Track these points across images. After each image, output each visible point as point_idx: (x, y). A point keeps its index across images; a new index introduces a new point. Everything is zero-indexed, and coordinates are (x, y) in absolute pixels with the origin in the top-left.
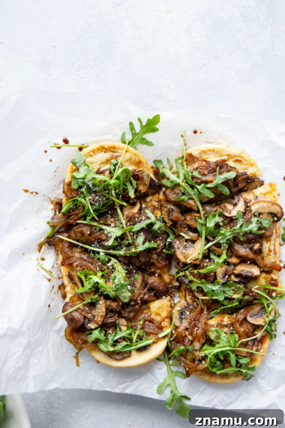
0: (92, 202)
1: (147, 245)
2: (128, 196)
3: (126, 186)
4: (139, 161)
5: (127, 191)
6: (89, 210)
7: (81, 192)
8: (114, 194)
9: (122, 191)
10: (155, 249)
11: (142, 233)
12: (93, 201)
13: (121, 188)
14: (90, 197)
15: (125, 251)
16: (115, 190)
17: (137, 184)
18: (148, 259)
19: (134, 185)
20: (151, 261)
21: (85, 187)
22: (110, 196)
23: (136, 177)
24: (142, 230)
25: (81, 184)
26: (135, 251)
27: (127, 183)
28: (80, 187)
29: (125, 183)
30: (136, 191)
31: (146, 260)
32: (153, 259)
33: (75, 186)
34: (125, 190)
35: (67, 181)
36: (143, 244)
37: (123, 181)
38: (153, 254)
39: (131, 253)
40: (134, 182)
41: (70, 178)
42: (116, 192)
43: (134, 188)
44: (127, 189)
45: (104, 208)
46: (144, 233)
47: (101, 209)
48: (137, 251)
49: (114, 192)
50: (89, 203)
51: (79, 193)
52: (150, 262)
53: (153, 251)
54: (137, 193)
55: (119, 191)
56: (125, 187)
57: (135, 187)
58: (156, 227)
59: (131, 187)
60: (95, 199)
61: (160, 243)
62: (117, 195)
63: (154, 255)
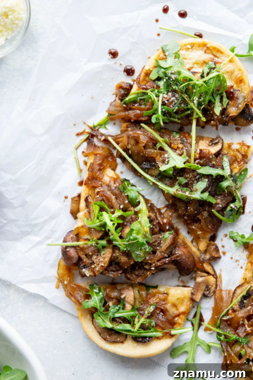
0: (166, 102)
1: (206, 196)
2: (211, 112)
3: (215, 100)
4: (241, 79)
5: (212, 106)
6: (157, 110)
7: (157, 86)
8: (195, 102)
9: (207, 102)
10: (211, 205)
11: (207, 180)
12: (168, 101)
13: (208, 98)
14: (165, 96)
15: (177, 190)
16: (200, 98)
17: (228, 104)
18: (196, 212)
19: (223, 103)
20: (198, 217)
21: (165, 80)
22: (191, 101)
23: (230, 95)
24: (208, 176)
25: (161, 75)
26: (189, 195)
27: (216, 97)
28: (159, 79)
29: (214, 95)
30: (224, 111)
31: (194, 212)
32: (203, 216)
33: (153, 76)
34: (211, 103)
35: (147, 68)
36: (203, 192)
37: (213, 89)
38: (204, 210)
39: (183, 196)
40: (225, 100)
41: (152, 66)
42: (200, 100)
43: (223, 106)
44: (214, 104)
45: (177, 116)
46: (208, 181)
47: (174, 115)
48: (190, 197)
49: (197, 99)
50: (160, 103)
51: (155, 86)
52: (196, 217)
53: (207, 207)
54: (223, 116)
55: (204, 101)
56: (213, 100)
57: (225, 106)
58: (225, 184)
59: (220, 104)
60: (170, 99)
61: (220, 203)
62: (199, 104)
63: (206, 212)
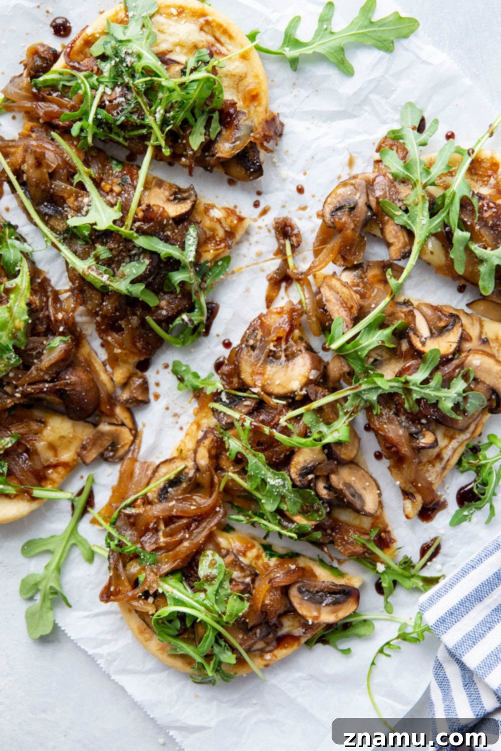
0: (107, 103)
1: (138, 289)
2: (184, 141)
3: (196, 120)
4: (254, 93)
5: (188, 132)
6: (86, 113)
7: (98, 69)
8: (158, 116)
9: (178, 122)
10: (146, 308)
11: (147, 262)
12: (110, 101)
13: (181, 116)
14: (108, 91)
15: (89, 268)
16: (166, 111)
17: (220, 133)
18: (118, 314)
19: (211, 130)
20: (120, 322)
21: (113, 63)
22: (150, 113)
23: (226, 118)
24: (153, 255)
25: (109, 52)
26: (108, 283)
27: (200, 116)
28: (104, 58)
29: (197, 111)
30: (208, 146)
31: (115, 313)
32: (129, 322)
33: (97, 49)
34: (186, 125)
35: (90, 32)
36: (133, 282)
37: (195, 102)
38: (135, 314)
39: (96, 281)
40: (215, 126)
41: (100, 30)
42: (168, 115)
43: (209, 135)
44: (191, 127)
45: (122, 133)
46: (150, 264)
47: (116, 130)
48: (109, 285)
49: (162, 112)
50: (96, 102)
51: (95, 68)
52: (117, 321)
53: (141, 310)
54: (206, 154)
55: (174, 118)
56: (191, 120)
57: (213, 136)
58: (178, 277)
59: (203, 131)
60: (115, 99)
61: (165, 307)
62: (165, 122)
63: (135, 318)
